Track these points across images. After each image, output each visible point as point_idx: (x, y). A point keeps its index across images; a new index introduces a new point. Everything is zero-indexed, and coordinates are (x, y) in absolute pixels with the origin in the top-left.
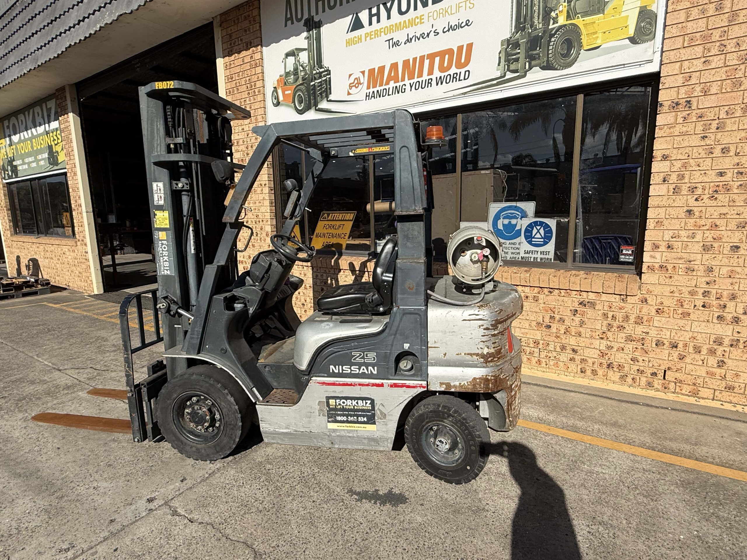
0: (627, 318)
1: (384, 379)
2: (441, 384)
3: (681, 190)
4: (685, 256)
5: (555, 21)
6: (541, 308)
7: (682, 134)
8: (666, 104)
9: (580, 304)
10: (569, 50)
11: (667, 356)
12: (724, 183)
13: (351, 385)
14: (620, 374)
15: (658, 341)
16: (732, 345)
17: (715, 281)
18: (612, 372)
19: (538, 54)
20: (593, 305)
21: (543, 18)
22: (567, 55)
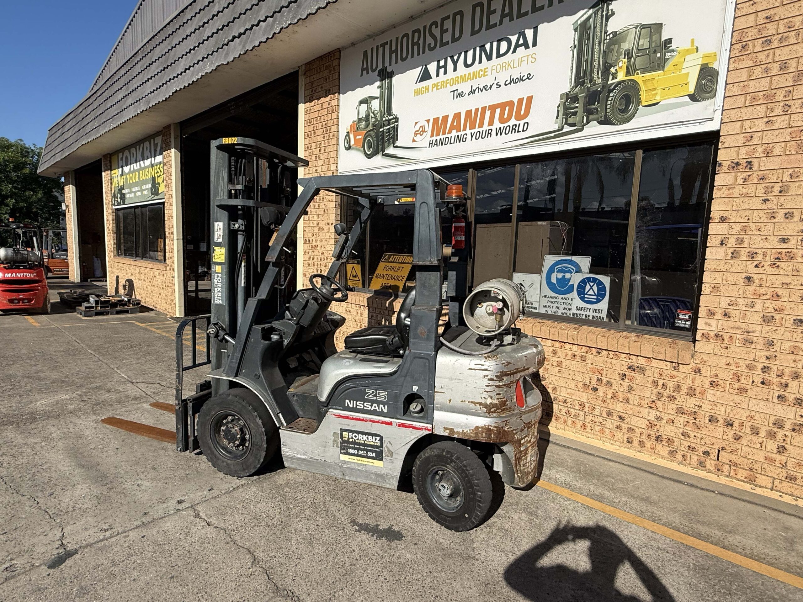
0: (678, 388)
1: (393, 418)
2: (445, 429)
3: (740, 255)
4: (743, 325)
5: (615, 77)
6: (588, 369)
7: (742, 196)
8: (726, 164)
9: (629, 368)
10: (627, 105)
11: (721, 434)
12: (787, 250)
13: (363, 420)
14: (669, 449)
15: (712, 417)
16: (794, 430)
17: (776, 356)
18: (660, 446)
19: (597, 109)
20: (642, 370)
21: (603, 73)
22: (625, 110)
